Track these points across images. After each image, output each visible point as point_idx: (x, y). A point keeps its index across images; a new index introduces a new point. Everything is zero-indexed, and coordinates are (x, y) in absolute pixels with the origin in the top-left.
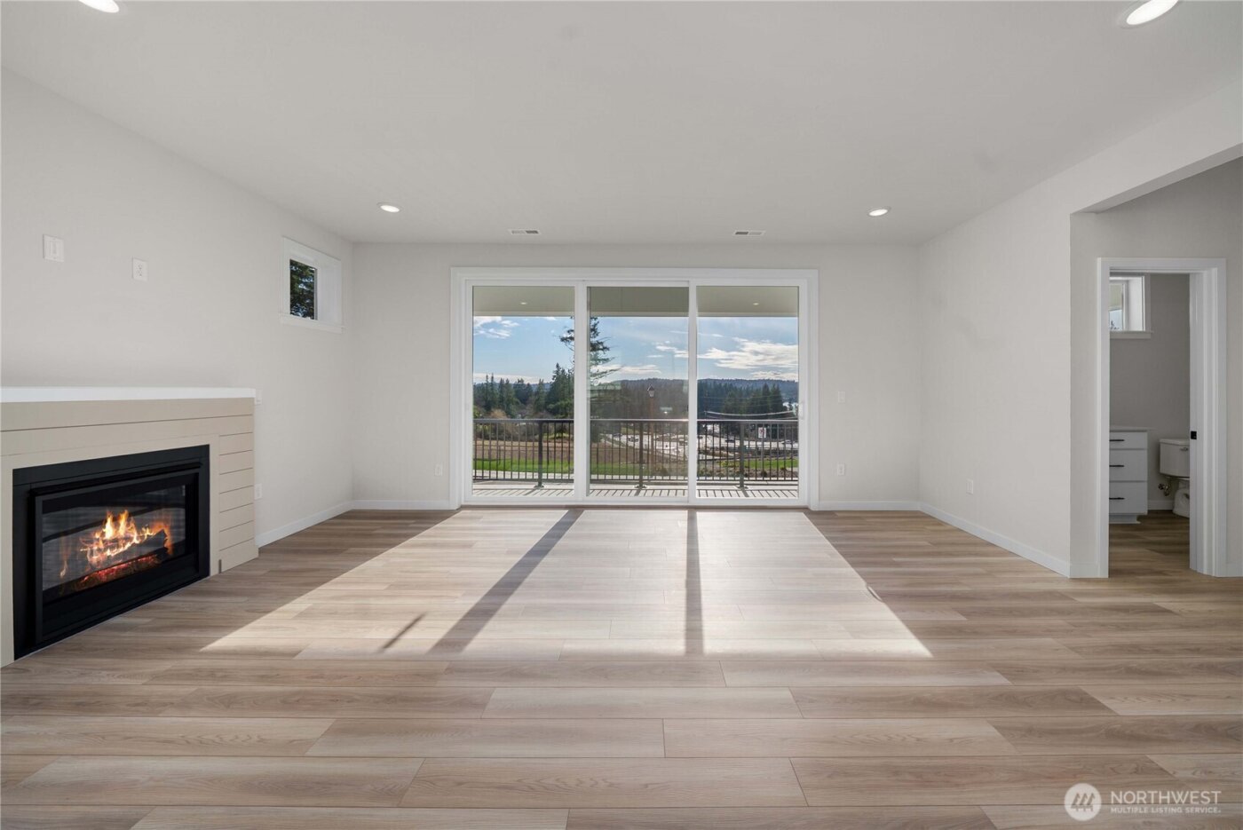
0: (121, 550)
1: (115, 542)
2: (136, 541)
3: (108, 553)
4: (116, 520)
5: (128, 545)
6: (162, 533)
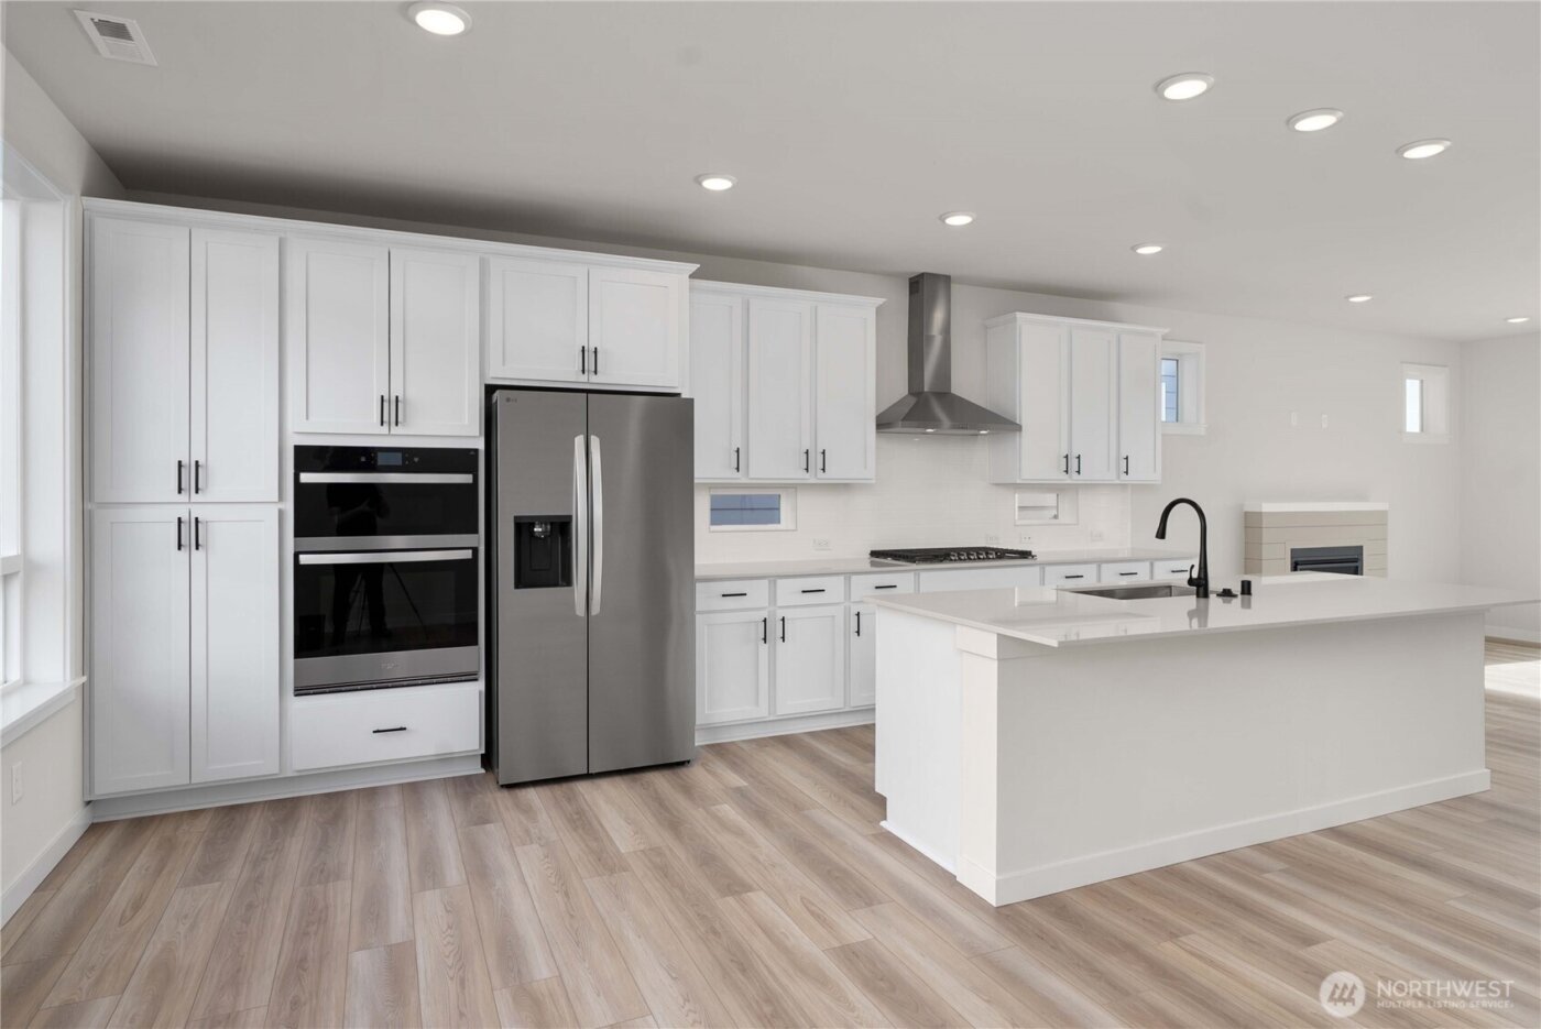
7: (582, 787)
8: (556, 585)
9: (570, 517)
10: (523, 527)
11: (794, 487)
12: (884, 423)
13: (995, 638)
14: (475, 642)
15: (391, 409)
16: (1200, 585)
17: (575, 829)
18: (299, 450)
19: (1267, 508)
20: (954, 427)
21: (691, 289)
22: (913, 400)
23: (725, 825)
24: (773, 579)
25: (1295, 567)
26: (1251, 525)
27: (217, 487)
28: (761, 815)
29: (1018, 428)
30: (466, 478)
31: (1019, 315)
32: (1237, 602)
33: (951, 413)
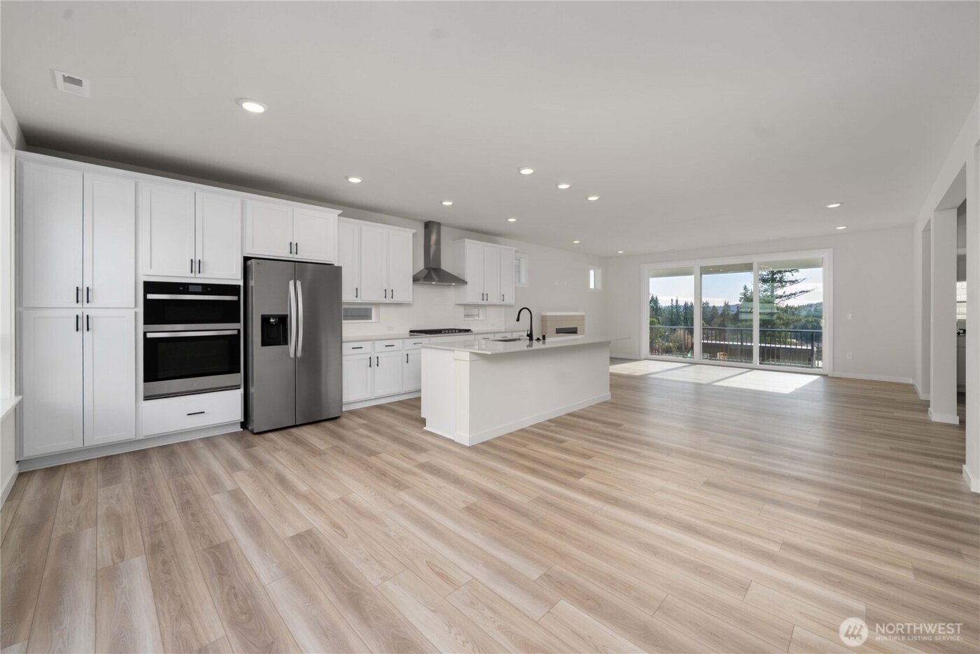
7: (294, 430)
8: (280, 344)
9: (287, 315)
10: (265, 319)
11: (378, 304)
12: (416, 279)
13: (468, 353)
14: (239, 372)
15: (196, 265)
16: (530, 336)
17: (297, 444)
18: (146, 283)
19: (549, 314)
20: (439, 281)
21: (339, 220)
22: (426, 271)
23: (362, 436)
24: (374, 340)
25: (557, 333)
26: (544, 319)
27: (97, 300)
28: (377, 431)
29: (466, 283)
30: (234, 298)
31: (466, 240)
32: (541, 342)
33: (439, 276)
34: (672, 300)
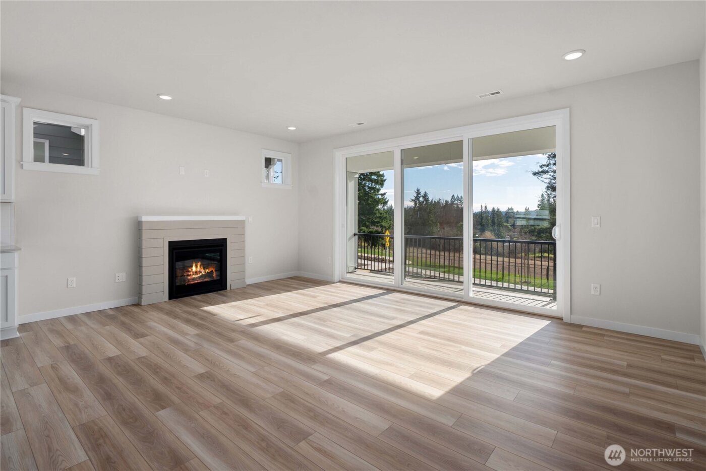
0: (198, 275)
1: (196, 273)
2: (203, 273)
3: (194, 276)
4: (196, 266)
5: (201, 274)
6: (212, 271)
19: (146, 218)
34: (482, 206)
